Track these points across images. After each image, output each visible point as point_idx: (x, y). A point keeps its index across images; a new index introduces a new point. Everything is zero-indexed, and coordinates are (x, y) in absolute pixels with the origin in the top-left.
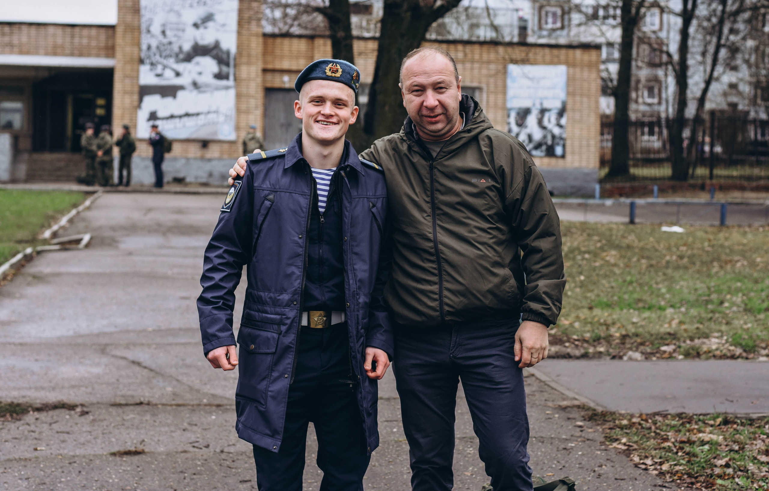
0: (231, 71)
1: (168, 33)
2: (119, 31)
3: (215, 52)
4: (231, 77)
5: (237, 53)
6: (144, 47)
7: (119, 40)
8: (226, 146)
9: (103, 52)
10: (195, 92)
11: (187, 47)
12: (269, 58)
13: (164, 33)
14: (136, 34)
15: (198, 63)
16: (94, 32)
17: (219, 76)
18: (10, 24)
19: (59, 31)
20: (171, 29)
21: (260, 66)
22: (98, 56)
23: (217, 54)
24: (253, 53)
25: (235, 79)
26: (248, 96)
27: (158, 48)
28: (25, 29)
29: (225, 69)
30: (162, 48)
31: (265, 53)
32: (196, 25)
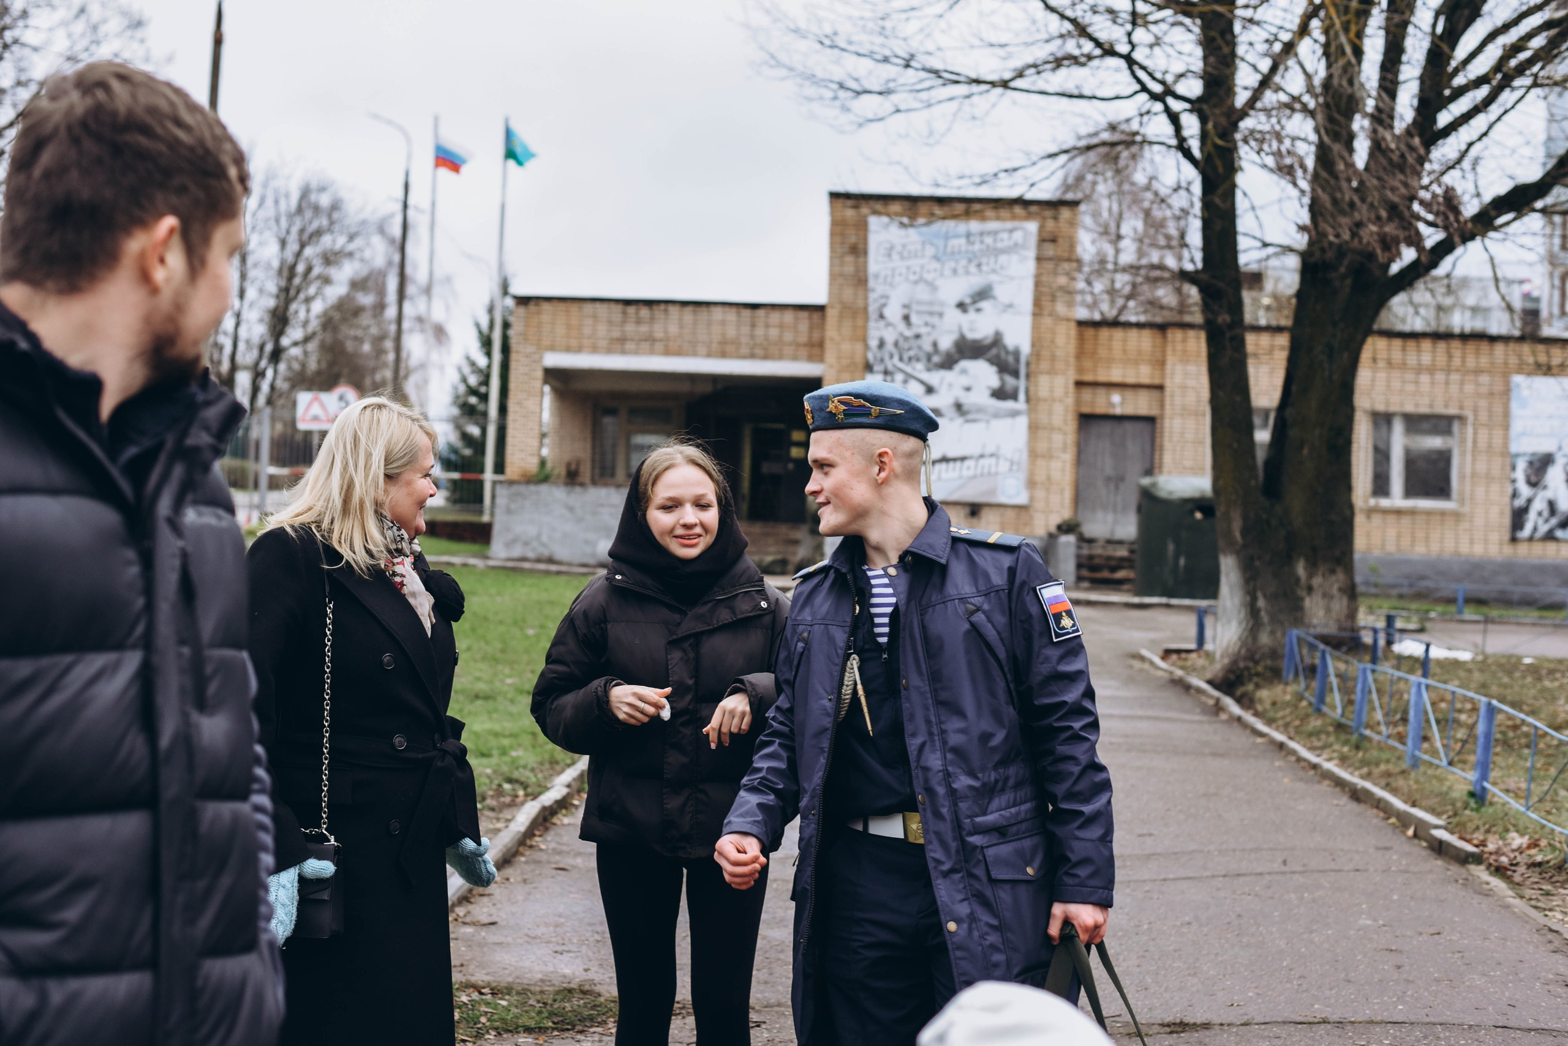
0: (1022, 384)
1: (914, 319)
2: (832, 314)
3: (994, 351)
4: (1022, 396)
5: (1031, 354)
6: (873, 343)
7: (831, 331)
8: (1010, 514)
9: (803, 352)
10: (959, 421)
11: (946, 343)
12: (1087, 363)
13: (906, 318)
14: (860, 322)
15: (964, 372)
16: (789, 316)
17: (1000, 394)
18: (650, 303)
19: (731, 315)
20: (919, 313)
21: (1072, 376)
22: (795, 358)
23: (998, 356)
24: (1060, 353)
25: (1028, 400)
26: (1052, 429)
27: (896, 344)
28: (674, 310)
29: (1010, 381)
30: (901, 343)
31: (1080, 354)
32: (962, 306)
